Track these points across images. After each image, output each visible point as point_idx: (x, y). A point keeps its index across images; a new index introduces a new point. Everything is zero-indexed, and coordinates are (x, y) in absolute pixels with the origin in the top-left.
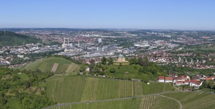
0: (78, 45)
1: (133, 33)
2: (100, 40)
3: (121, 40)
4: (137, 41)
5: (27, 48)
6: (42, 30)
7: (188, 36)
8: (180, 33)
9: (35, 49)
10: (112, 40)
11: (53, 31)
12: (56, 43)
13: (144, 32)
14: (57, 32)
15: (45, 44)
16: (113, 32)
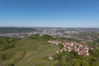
0: (48, 32)
1: (66, 29)
2: (55, 31)
3: (62, 31)
4: (67, 31)
5: (33, 33)
6: (41, 28)
7: (85, 29)
8: (82, 29)
9: (35, 33)
10: (59, 31)
11: (43, 28)
12: (42, 32)
13: (70, 28)
14: (45, 28)
15: (39, 32)
16: (60, 28)
